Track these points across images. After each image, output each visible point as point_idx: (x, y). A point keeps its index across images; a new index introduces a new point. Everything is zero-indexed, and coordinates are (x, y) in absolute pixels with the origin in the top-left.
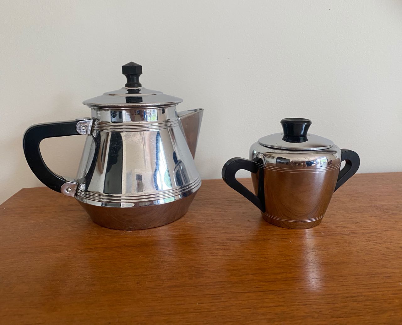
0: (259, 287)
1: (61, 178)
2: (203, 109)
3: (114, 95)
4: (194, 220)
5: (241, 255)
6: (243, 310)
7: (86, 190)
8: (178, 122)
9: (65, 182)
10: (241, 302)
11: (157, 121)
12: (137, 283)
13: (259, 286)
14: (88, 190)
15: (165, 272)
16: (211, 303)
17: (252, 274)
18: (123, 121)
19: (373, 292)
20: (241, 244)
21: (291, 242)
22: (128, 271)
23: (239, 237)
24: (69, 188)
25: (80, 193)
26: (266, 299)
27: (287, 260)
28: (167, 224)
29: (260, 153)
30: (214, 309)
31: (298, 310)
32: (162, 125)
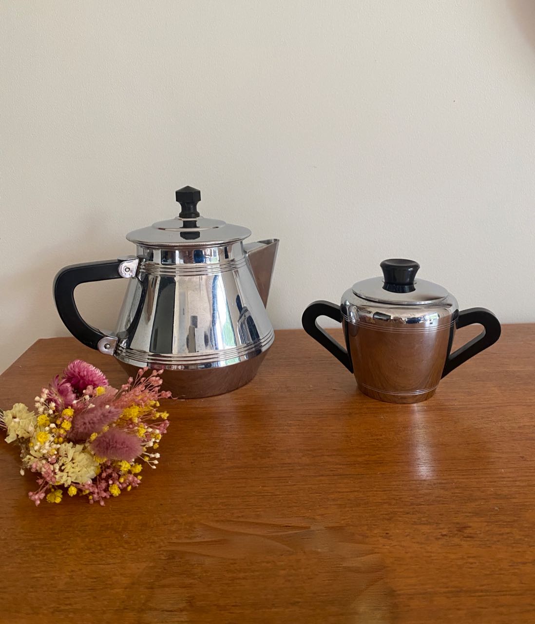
0: (335, 471)
1: (98, 331)
2: (279, 240)
3: (164, 229)
4: (264, 387)
5: (317, 433)
6: (312, 495)
7: (128, 347)
8: (245, 261)
9: (103, 337)
10: (310, 486)
11: (218, 262)
12: (192, 463)
13: (335, 469)
14: (131, 347)
15: (225, 451)
16: (276, 486)
17: (327, 456)
18: (176, 263)
19: (467, 479)
20: (319, 419)
21: (382, 417)
22: (181, 449)
23: (318, 409)
24: (107, 344)
25: (121, 350)
26: (340, 483)
27: (374, 440)
28: (229, 392)
29: (353, 305)
30: (278, 493)
31: (374, 496)
32: (224, 266)
